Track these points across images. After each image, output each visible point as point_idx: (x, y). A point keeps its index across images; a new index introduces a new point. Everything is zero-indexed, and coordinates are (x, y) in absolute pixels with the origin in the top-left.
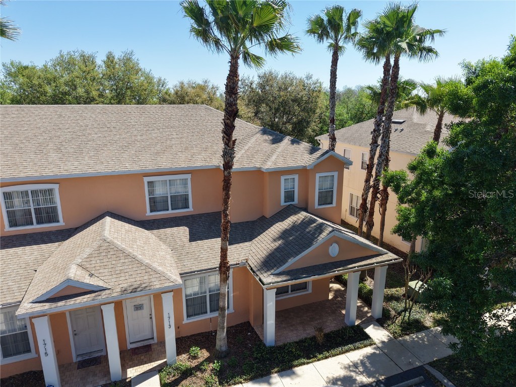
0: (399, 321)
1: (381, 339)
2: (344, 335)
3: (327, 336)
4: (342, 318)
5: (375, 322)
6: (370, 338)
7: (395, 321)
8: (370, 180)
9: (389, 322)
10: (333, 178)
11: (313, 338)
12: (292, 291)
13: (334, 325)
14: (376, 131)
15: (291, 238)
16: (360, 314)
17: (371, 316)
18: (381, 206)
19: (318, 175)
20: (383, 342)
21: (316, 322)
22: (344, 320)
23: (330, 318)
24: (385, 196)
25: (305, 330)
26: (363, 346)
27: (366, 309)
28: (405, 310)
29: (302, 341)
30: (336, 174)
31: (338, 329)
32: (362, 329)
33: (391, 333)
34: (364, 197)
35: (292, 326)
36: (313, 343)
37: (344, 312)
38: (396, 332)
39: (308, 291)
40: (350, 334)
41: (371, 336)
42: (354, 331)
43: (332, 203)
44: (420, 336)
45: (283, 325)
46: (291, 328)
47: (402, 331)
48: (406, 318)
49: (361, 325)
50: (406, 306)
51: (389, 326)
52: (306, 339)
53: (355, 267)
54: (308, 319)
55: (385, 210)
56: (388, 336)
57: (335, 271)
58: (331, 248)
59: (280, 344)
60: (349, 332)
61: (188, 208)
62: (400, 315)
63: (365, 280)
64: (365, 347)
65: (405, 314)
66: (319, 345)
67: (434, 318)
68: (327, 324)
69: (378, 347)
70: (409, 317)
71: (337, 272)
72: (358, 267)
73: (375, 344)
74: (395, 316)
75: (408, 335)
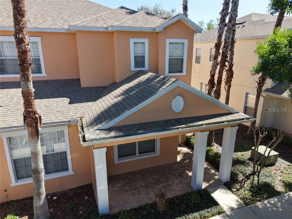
0: (247, 184)
1: (229, 205)
2: (189, 202)
3: (171, 202)
4: (188, 181)
5: (223, 186)
6: (218, 205)
7: (244, 184)
8: (217, 58)
9: (238, 186)
10: (184, 46)
11: (154, 205)
12: (139, 153)
13: (180, 189)
14: (225, 10)
15: (132, 93)
16: (207, 177)
17: (218, 179)
18: (227, 84)
19: (168, 41)
20: (232, 209)
21: (162, 185)
22: (190, 183)
23: (176, 181)
24: (230, 74)
25: (147, 194)
26: (210, 214)
27: (213, 171)
28: (253, 174)
29: (141, 208)
30: (186, 41)
31: (183, 193)
32: (209, 194)
33: (241, 199)
34: (212, 73)
35: (135, 189)
36: (153, 211)
37: (190, 174)
38: (246, 198)
39: (156, 153)
40: (196, 200)
41: (219, 202)
42: (201, 196)
43: (181, 72)
44: (272, 202)
45: (126, 188)
46: (134, 192)
47: (252, 196)
48: (255, 182)
49: (208, 190)
50: (254, 169)
51: (238, 190)
52: (146, 205)
53: (202, 125)
54: (154, 182)
55: (229, 87)
56: (237, 201)
57: (179, 128)
58: (174, 101)
59: (116, 210)
60: (195, 198)
61: (41, 73)
62: (249, 179)
63: (212, 146)
64: (213, 216)
65: (254, 178)
66: (160, 214)
67: (284, 182)
68: (173, 187)
69: (227, 215)
70: (258, 181)
71: (180, 129)
72: (206, 124)
73: (224, 212)
74: (243, 179)
75: (260, 201)
